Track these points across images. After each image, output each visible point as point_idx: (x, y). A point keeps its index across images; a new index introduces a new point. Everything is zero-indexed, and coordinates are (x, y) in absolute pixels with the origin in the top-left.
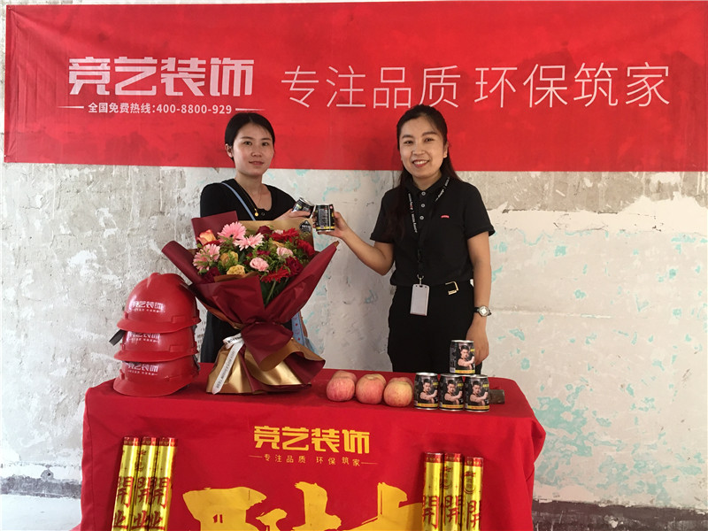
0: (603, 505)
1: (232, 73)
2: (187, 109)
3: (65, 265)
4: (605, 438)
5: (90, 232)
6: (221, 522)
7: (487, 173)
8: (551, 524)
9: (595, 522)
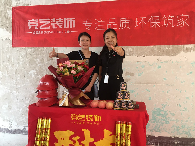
0: (173, 137)
1: (70, 22)
2: (58, 32)
3: (28, 74)
4: (173, 119)
5: (34, 65)
6: (63, 140)
7: (138, 46)
8: (158, 143)
9: (171, 142)
